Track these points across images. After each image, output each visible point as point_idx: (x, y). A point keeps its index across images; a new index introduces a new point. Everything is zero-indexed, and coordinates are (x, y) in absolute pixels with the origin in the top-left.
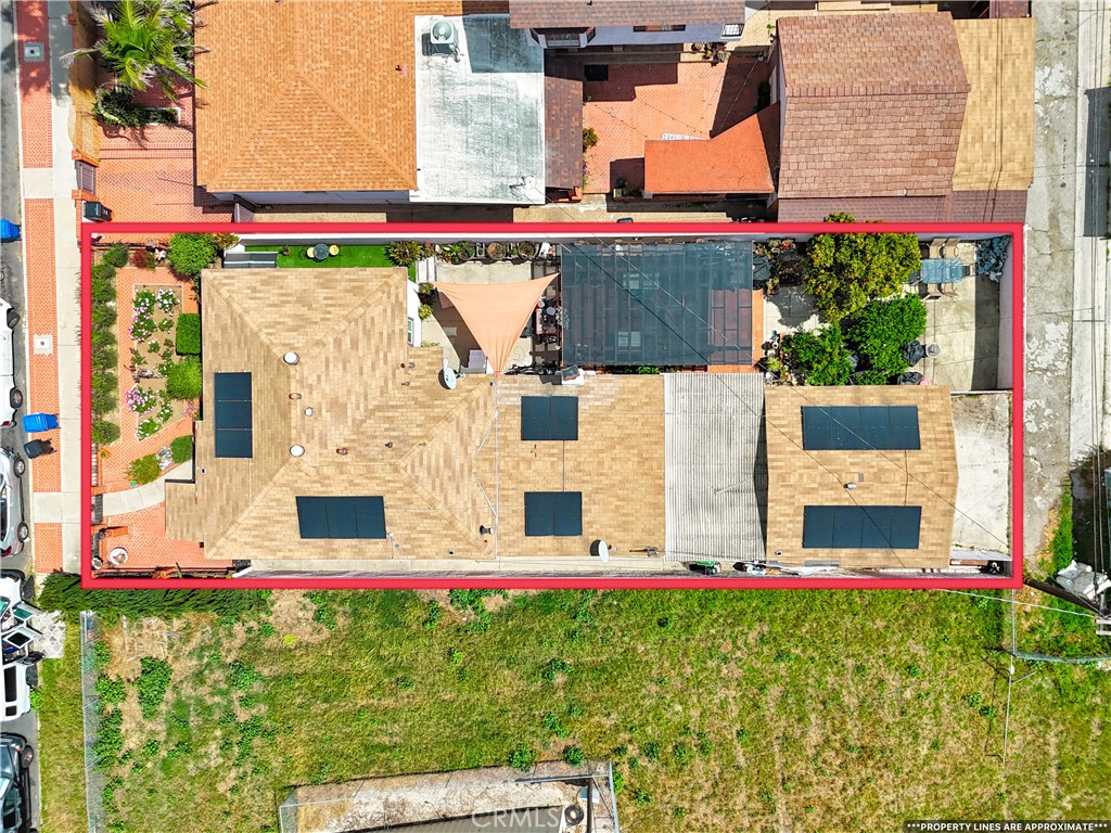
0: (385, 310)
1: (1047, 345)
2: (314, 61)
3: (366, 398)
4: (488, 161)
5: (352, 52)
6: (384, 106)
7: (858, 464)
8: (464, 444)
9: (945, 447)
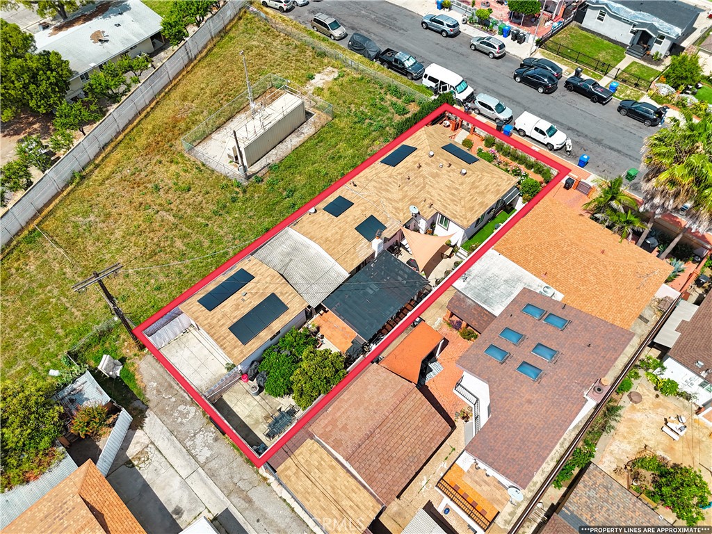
0: (456, 212)
1: (204, 445)
2: (568, 245)
3: (431, 186)
4: (484, 278)
5: (564, 261)
6: (534, 259)
7: (249, 304)
8: (389, 200)
9: (219, 338)
